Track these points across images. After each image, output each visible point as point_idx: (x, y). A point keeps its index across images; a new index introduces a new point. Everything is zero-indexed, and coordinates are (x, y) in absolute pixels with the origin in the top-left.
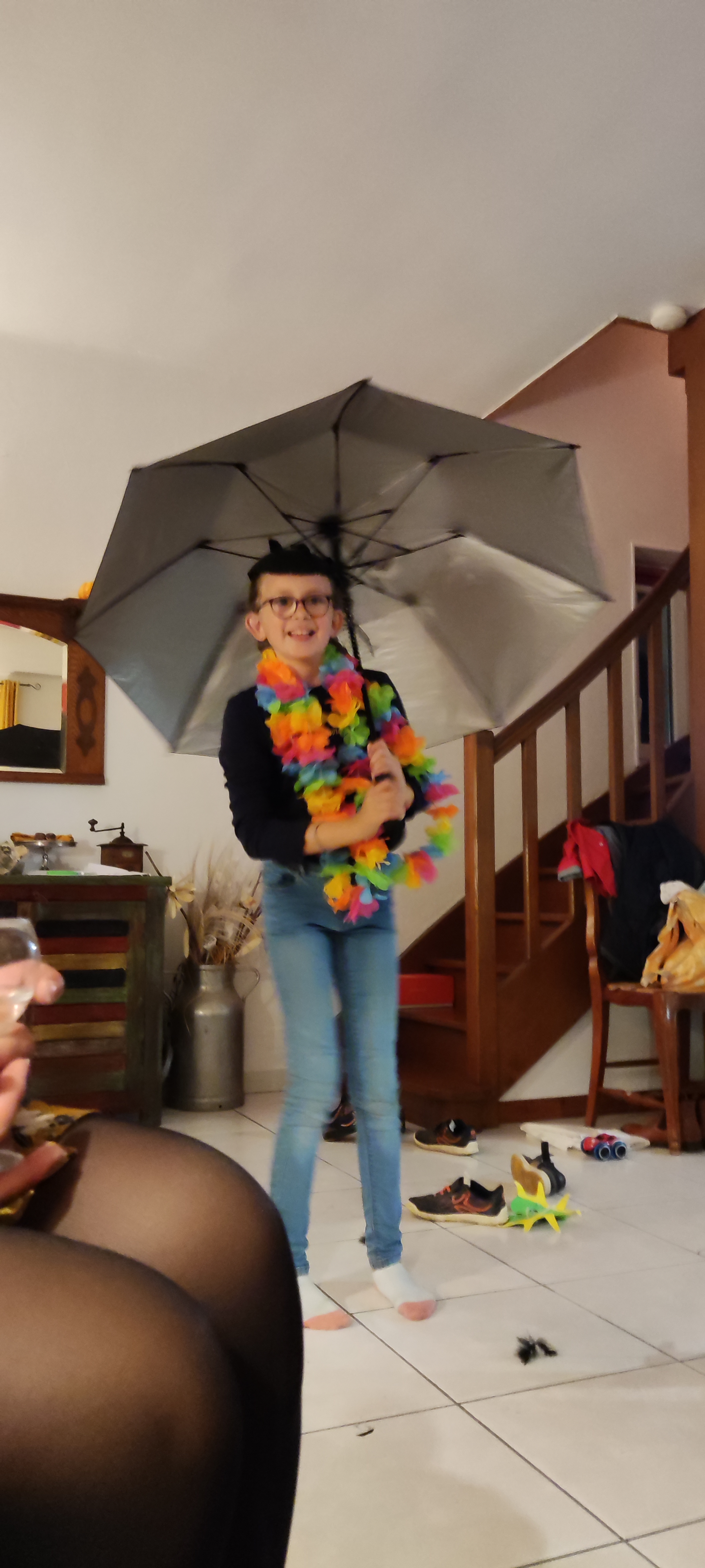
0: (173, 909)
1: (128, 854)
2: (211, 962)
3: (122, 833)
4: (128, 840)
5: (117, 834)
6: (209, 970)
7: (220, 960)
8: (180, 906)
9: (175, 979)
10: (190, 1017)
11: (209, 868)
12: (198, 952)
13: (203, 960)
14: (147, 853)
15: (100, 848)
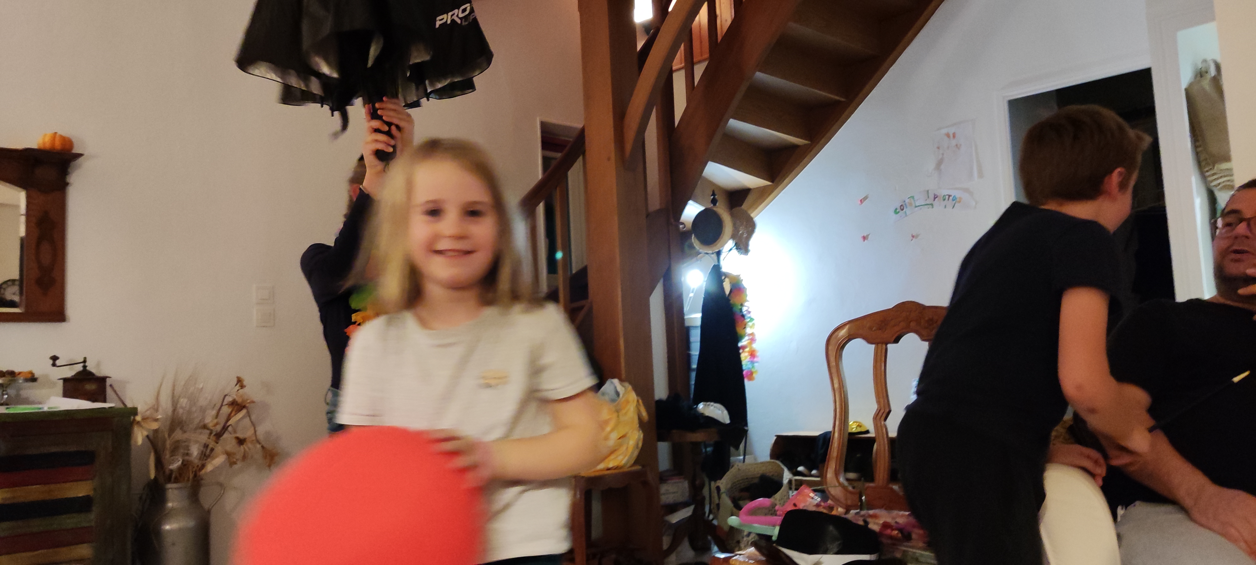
0: (139, 437)
1: (91, 387)
2: (176, 481)
3: (85, 367)
4: (91, 374)
5: (79, 368)
6: (176, 489)
7: (186, 479)
8: (145, 433)
9: (141, 498)
10: (158, 533)
11: (173, 396)
12: (164, 472)
13: (169, 479)
14: (111, 386)
15: (62, 381)
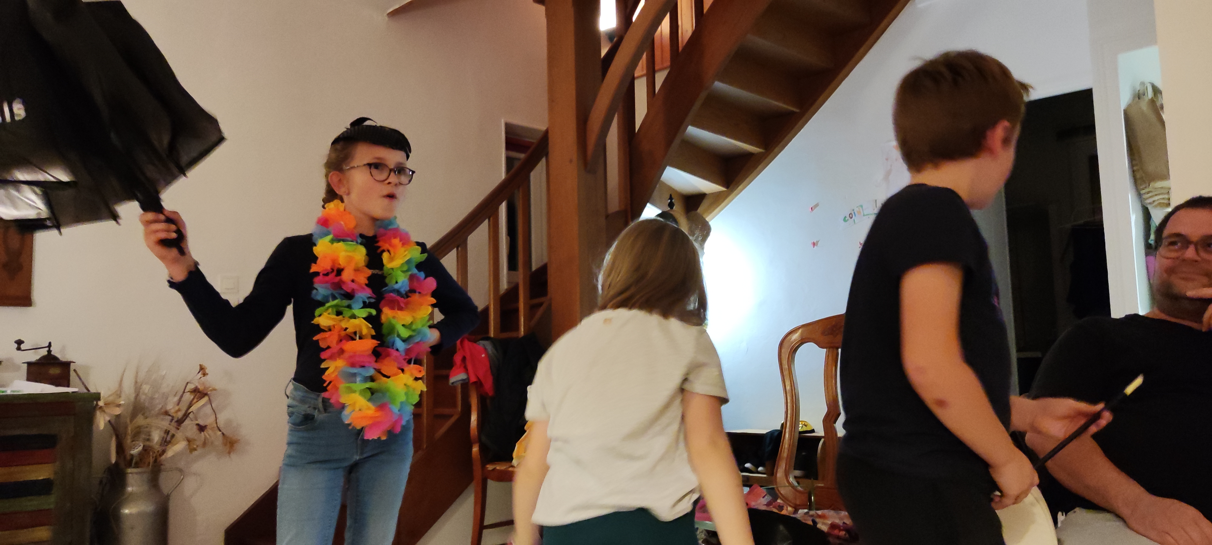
0: (101, 421)
1: (55, 371)
2: (137, 466)
3: (49, 351)
4: (55, 358)
5: (44, 352)
7: (147, 463)
8: (108, 418)
11: (136, 382)
12: (125, 457)
13: (129, 464)
14: (75, 370)
15: (26, 365)
